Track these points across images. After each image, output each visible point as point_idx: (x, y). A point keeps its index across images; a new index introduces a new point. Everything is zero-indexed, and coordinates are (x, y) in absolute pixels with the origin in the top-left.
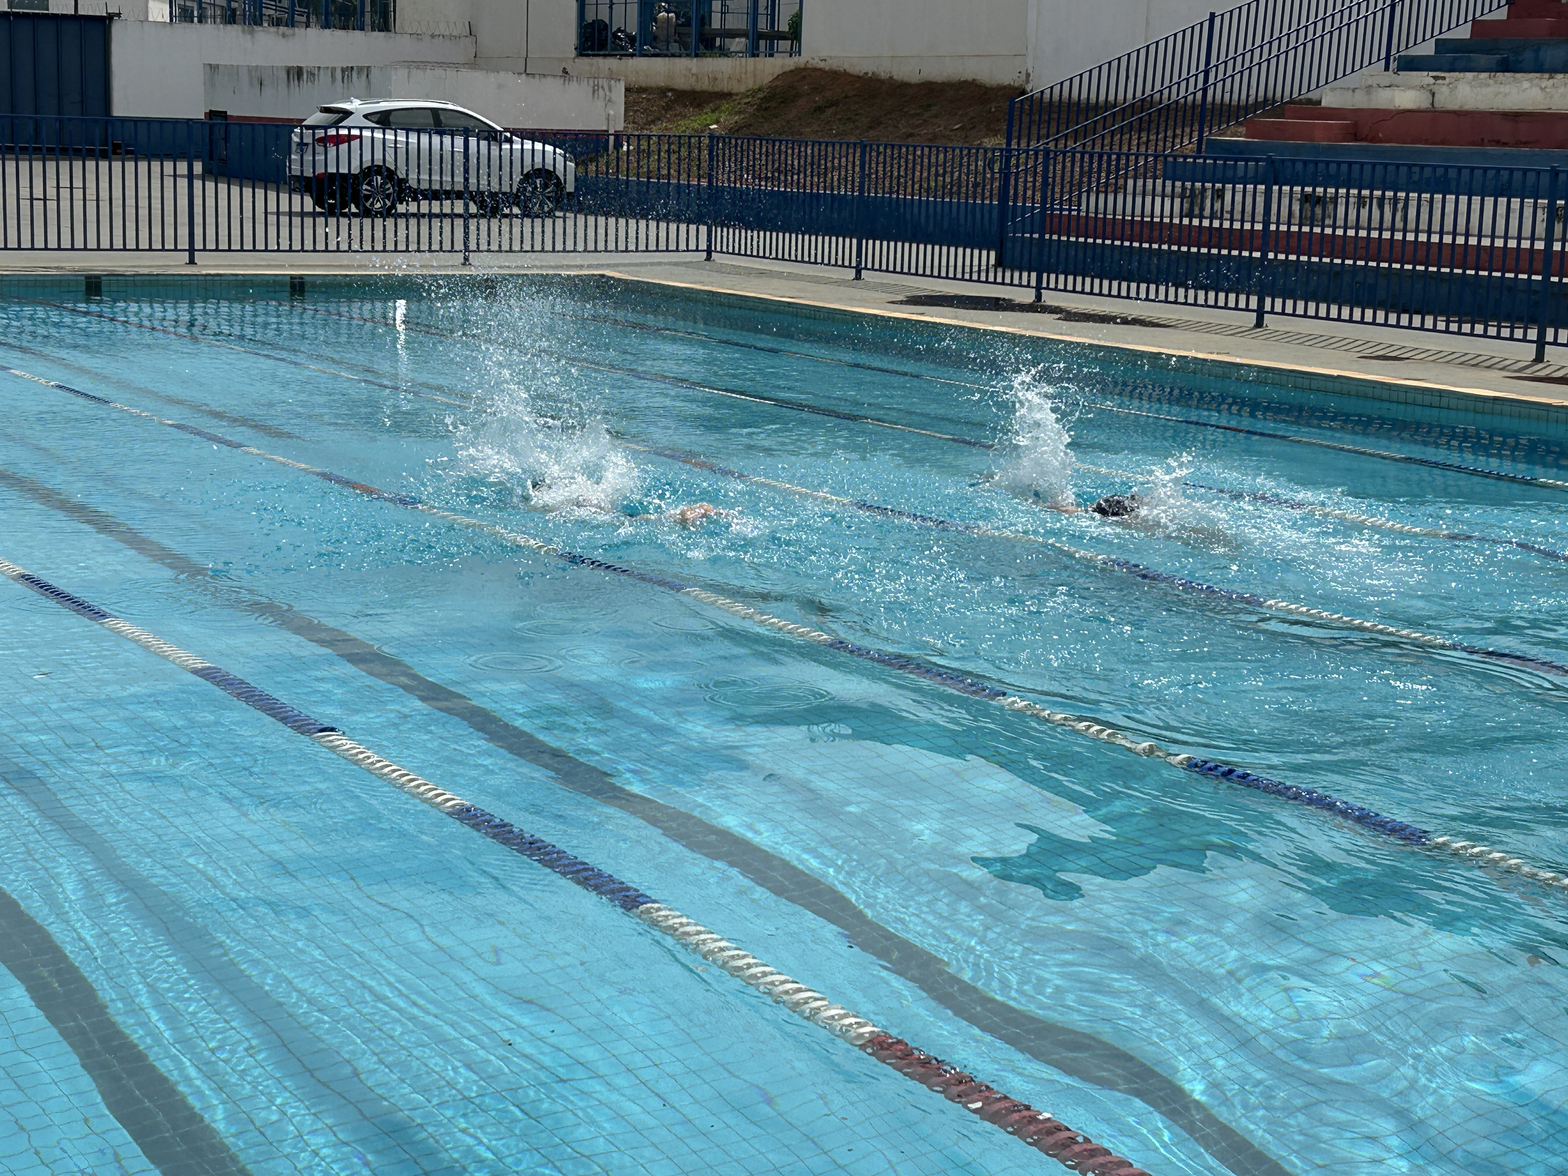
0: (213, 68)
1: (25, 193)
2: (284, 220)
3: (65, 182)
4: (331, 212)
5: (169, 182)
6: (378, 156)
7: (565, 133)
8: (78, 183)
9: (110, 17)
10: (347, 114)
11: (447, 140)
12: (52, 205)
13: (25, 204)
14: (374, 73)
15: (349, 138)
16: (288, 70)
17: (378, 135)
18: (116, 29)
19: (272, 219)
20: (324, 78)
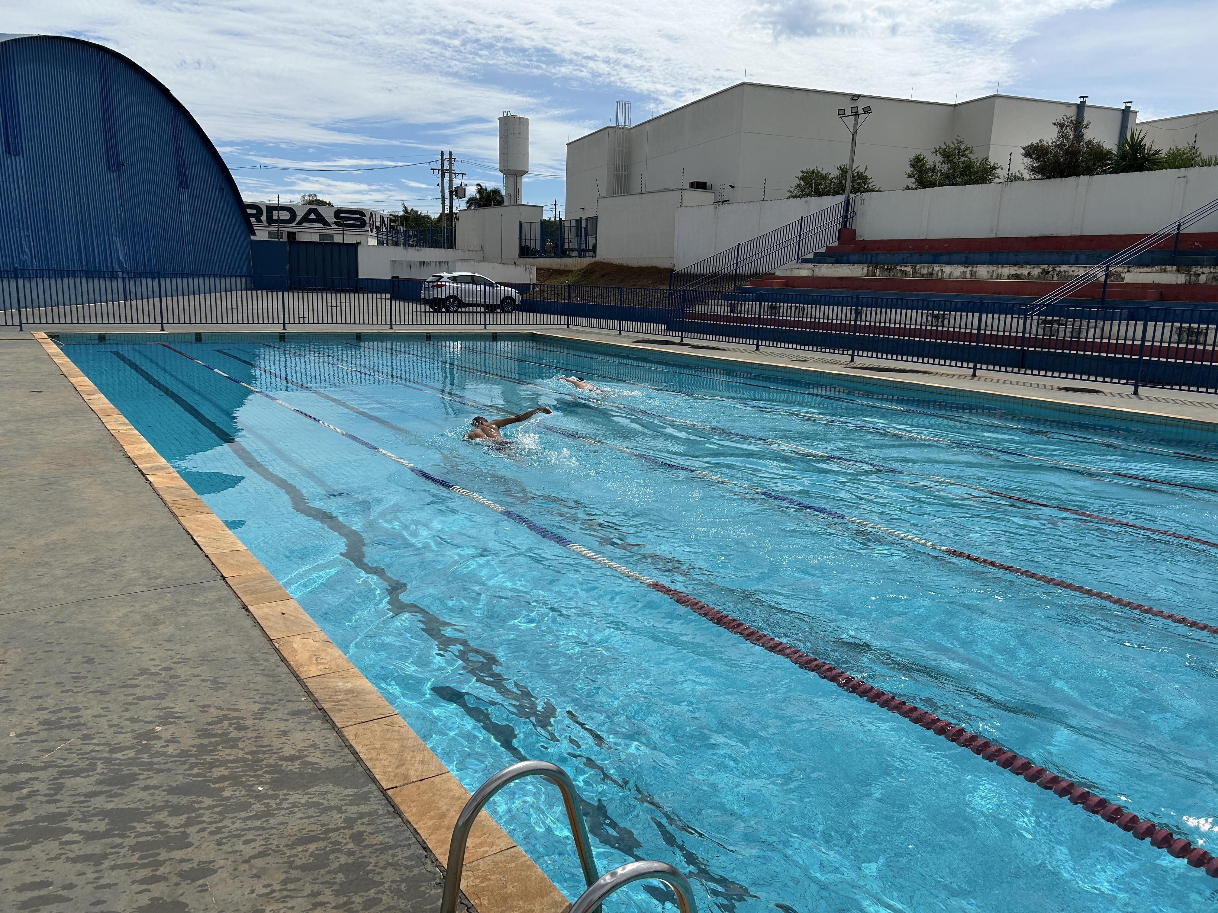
0: (394, 261)
1: (329, 304)
2: (419, 314)
3: (343, 301)
4: (435, 311)
5: (379, 301)
6: (451, 292)
7: (516, 284)
8: (348, 301)
9: (358, 244)
10: (442, 277)
11: (475, 286)
12: (339, 309)
13: (329, 308)
14: (450, 264)
15: (441, 286)
16: (420, 262)
17: (451, 284)
18: (360, 248)
19: (415, 313)
20: (433, 265)
